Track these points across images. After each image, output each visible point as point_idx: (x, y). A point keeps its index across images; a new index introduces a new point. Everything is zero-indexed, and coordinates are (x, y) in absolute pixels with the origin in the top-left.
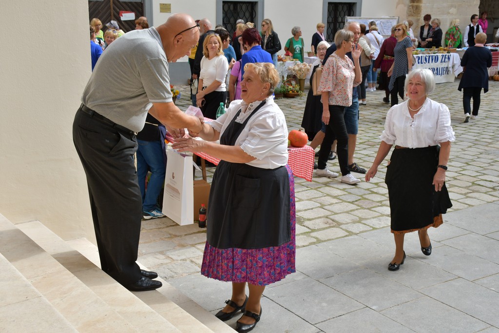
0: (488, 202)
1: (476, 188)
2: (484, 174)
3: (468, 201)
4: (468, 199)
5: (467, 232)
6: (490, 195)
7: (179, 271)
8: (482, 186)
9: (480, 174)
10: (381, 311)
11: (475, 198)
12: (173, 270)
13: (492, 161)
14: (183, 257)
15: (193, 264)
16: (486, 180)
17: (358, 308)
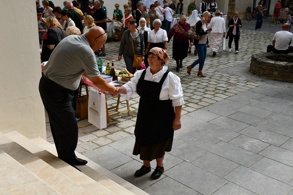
0: (224, 99)
1: (217, 91)
2: (219, 83)
3: (216, 99)
4: (215, 97)
5: (219, 116)
6: (224, 95)
7: (87, 148)
8: (220, 90)
9: (218, 83)
10: (191, 162)
11: (218, 97)
12: (84, 148)
13: (221, 76)
14: (88, 140)
15: (94, 144)
16: (221, 87)
17: (180, 162)
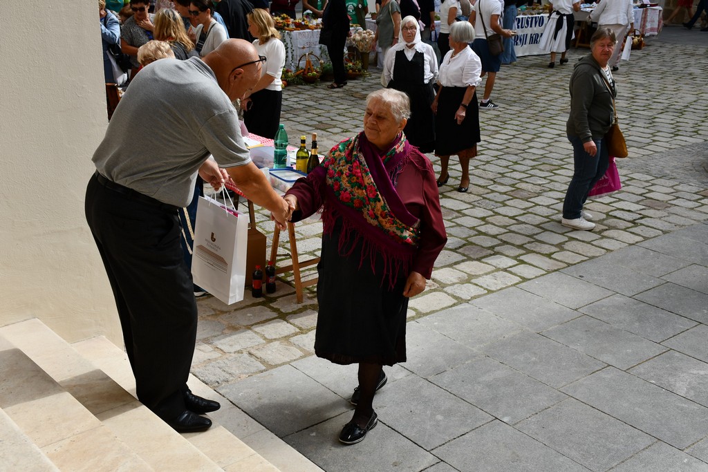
0: (630, 245)
1: (611, 221)
2: (620, 200)
3: (606, 243)
4: (604, 239)
5: (610, 293)
6: (631, 232)
7: (235, 370)
8: (620, 218)
9: (615, 200)
10: (515, 424)
11: (613, 238)
12: (227, 369)
13: (627, 178)
14: (238, 348)
15: (253, 359)
16: (623, 210)
17: (485, 422)
